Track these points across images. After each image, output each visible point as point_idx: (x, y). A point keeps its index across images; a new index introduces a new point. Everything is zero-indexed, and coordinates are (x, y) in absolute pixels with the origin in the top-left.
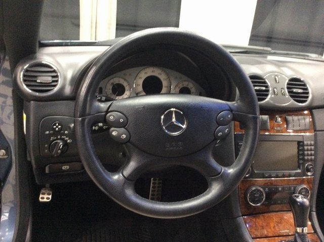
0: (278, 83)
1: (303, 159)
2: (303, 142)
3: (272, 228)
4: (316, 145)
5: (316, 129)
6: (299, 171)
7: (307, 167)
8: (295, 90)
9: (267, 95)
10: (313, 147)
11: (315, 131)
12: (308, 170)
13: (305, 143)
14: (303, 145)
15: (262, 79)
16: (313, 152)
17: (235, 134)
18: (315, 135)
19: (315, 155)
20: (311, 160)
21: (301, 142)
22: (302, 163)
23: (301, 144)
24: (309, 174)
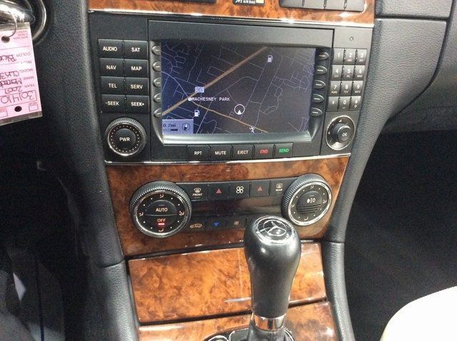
1: (324, 105)
2: (331, 50)
3: (206, 292)
5: (381, 9)
6: (307, 138)
7: (332, 127)
10: (361, 69)
11: (377, 16)
12: (335, 137)
13: (338, 54)
14: (331, 62)
16: (359, 84)
17: (89, 15)
18: (376, 32)
19: (364, 92)
20: (350, 106)
21: (327, 49)
22: (320, 116)
23: (326, 55)
24: (337, 146)
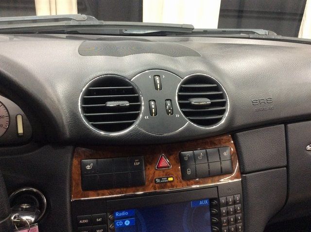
0: (161, 88)
2: (218, 199)
4: (244, 201)
5: (244, 169)
8: (194, 101)
9: (135, 116)
10: (238, 207)
11: (242, 174)
13: (223, 200)
14: (219, 206)
15: (127, 84)
16: (239, 216)
17: (71, 203)
18: (244, 183)
20: (237, 231)
21: (215, 199)
23: (215, 202)
